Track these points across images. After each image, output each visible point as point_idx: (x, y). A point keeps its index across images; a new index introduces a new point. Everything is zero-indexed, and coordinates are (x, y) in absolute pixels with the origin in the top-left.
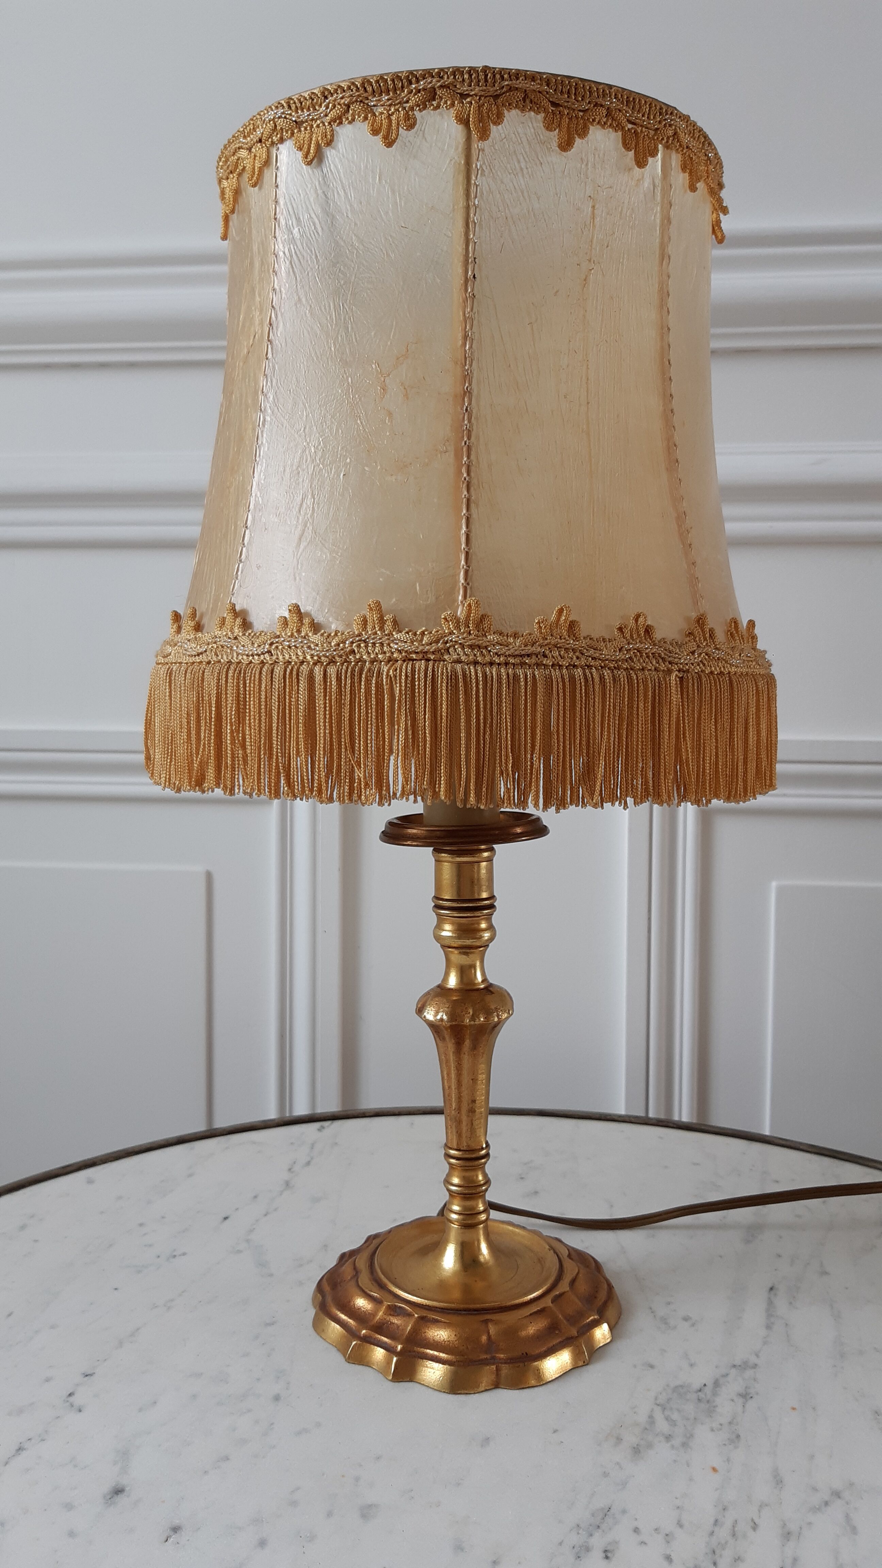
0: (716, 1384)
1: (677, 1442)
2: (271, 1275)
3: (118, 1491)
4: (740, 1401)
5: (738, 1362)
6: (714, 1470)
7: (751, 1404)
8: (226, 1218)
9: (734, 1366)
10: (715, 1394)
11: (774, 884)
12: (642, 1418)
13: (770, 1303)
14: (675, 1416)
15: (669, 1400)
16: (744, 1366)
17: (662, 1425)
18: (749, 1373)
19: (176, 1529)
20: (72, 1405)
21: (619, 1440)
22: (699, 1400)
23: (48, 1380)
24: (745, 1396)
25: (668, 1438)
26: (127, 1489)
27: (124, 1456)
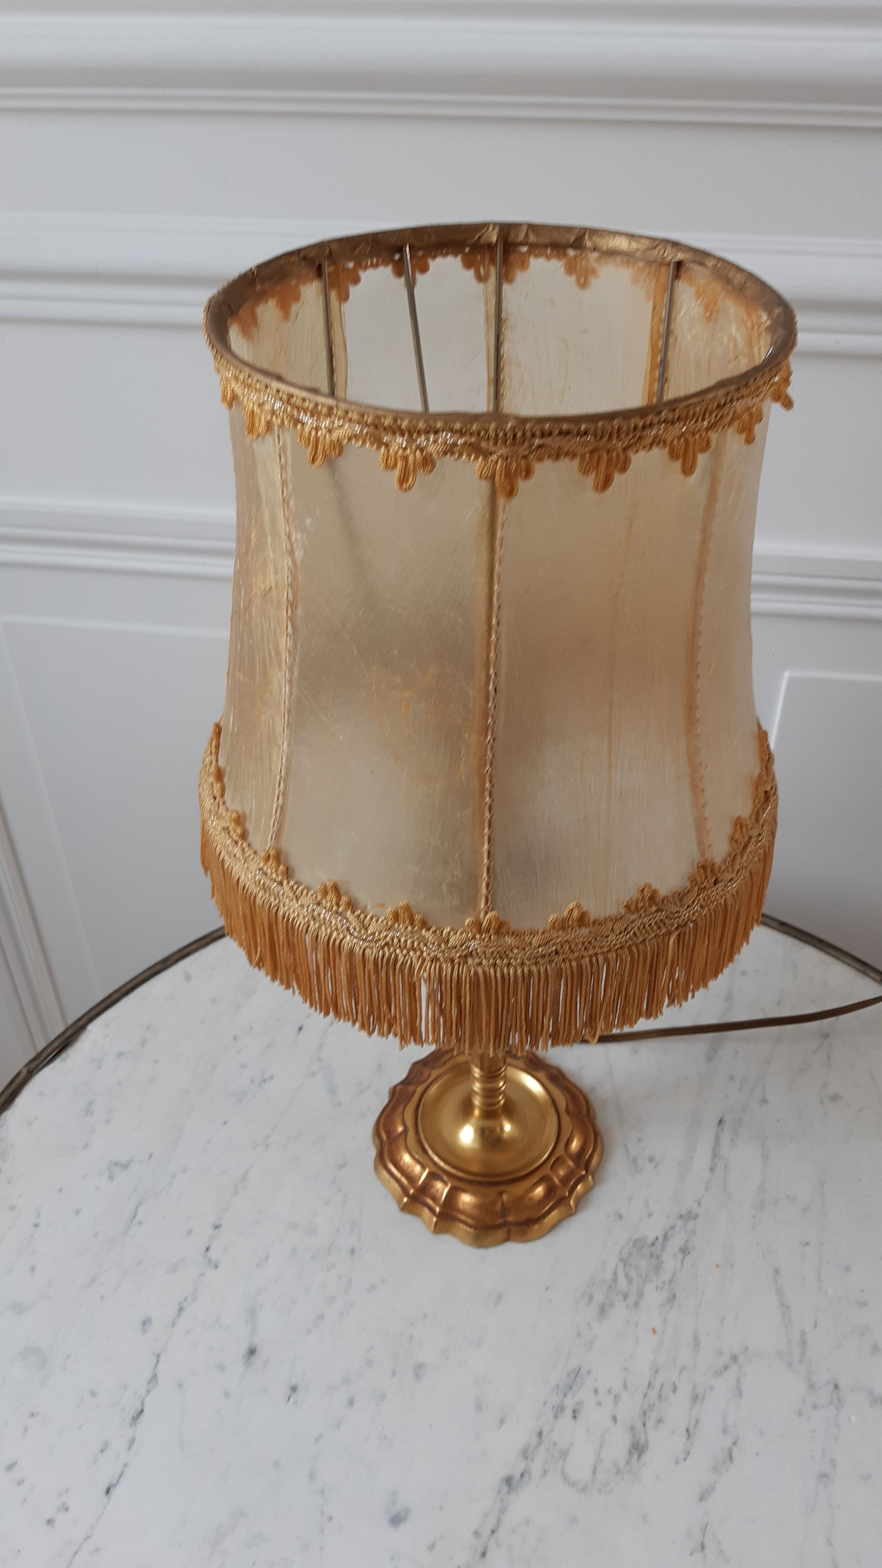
0: (666, 1237)
1: (631, 1300)
2: (340, 1105)
3: (252, 1352)
4: (680, 1256)
5: (684, 1213)
6: (654, 1331)
7: (688, 1259)
8: (300, 1029)
9: (681, 1216)
10: (663, 1248)
11: (787, 674)
12: (609, 1275)
13: (717, 1140)
14: (632, 1273)
15: (630, 1254)
16: (688, 1217)
17: (622, 1283)
18: (691, 1224)
19: (294, 1389)
20: (210, 1261)
21: (591, 1298)
22: (651, 1255)
23: (189, 1233)
24: (684, 1251)
25: (625, 1296)
26: (258, 1349)
27: (252, 1314)
